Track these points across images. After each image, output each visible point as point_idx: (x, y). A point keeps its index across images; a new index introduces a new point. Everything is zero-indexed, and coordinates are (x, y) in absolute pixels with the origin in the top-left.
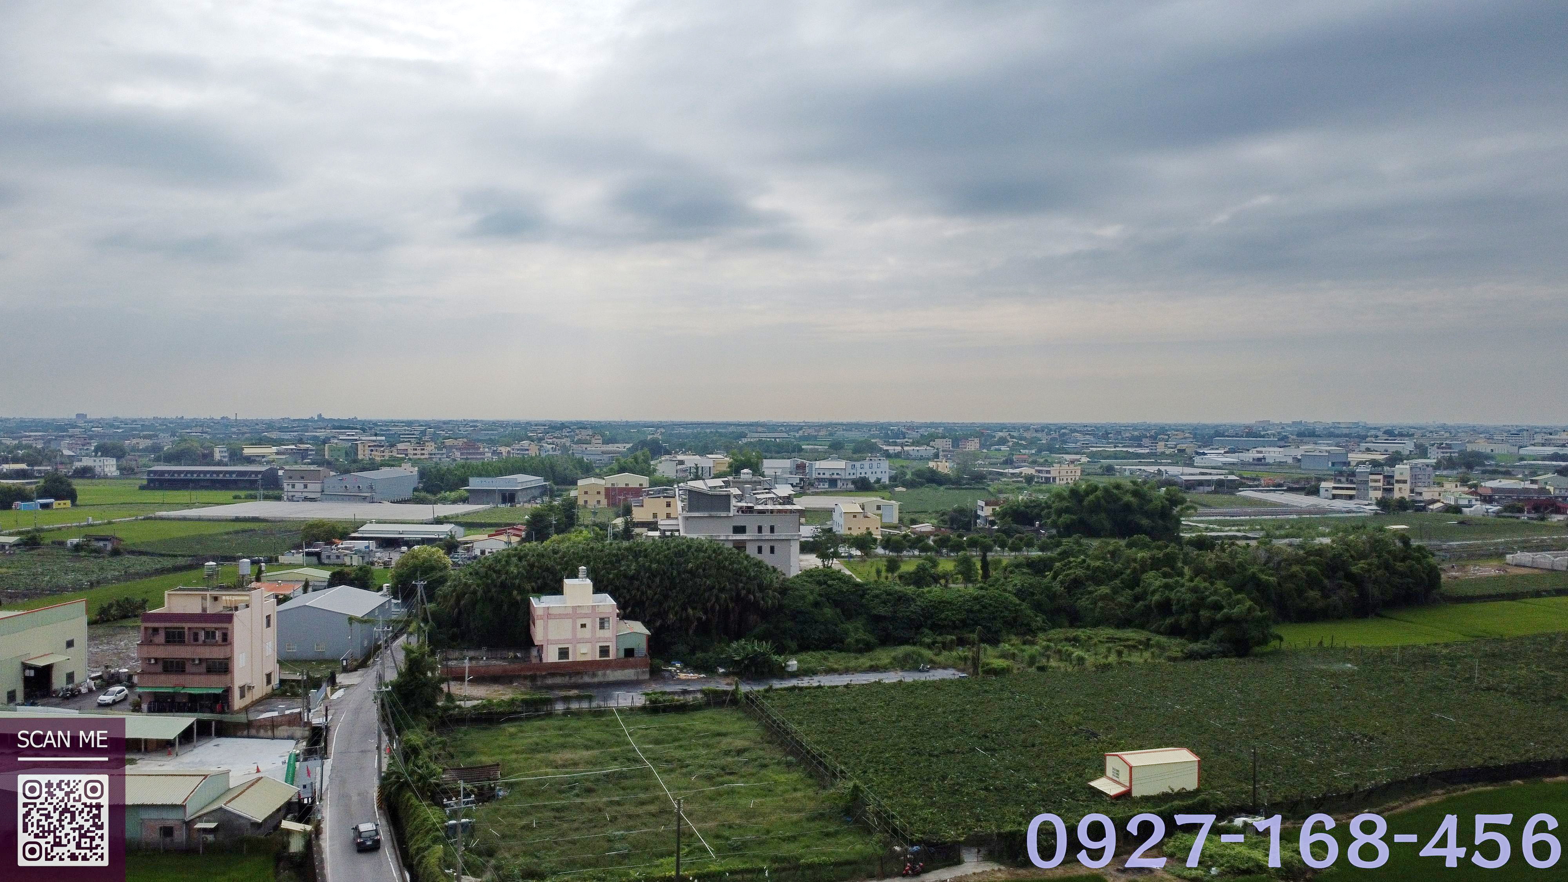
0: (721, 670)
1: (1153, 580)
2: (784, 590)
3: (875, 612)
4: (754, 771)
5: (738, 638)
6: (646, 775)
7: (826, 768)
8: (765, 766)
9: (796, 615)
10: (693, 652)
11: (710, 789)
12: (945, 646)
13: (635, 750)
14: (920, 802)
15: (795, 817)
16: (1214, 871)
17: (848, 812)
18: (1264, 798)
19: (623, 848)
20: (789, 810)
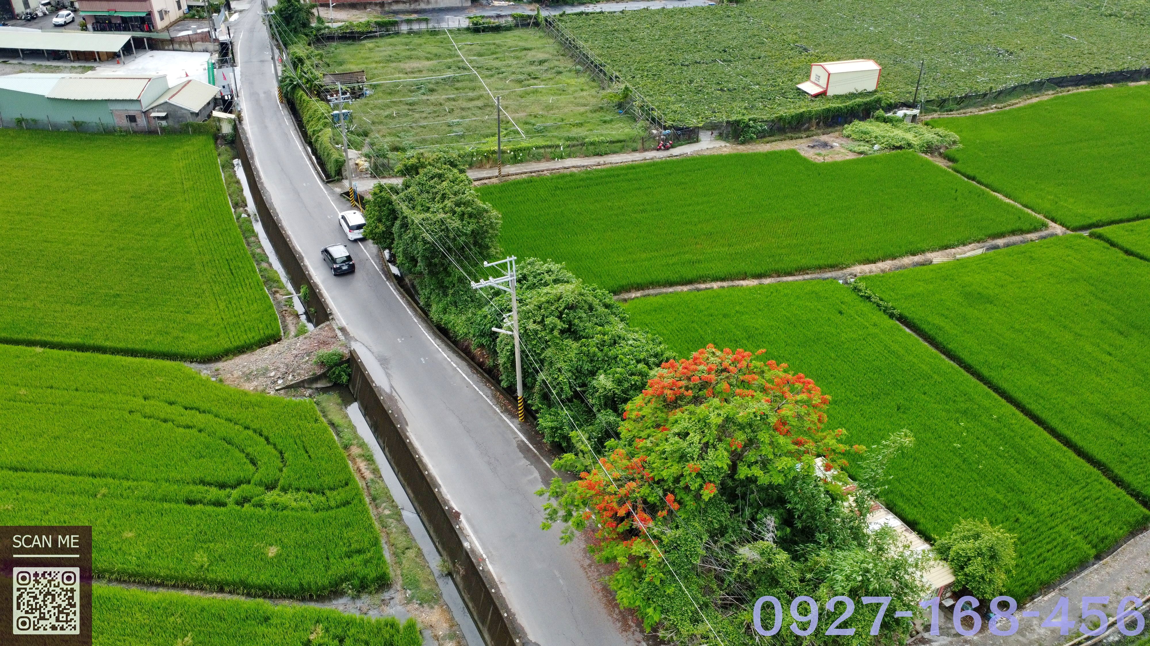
4: (552, 76)
6: (473, 79)
7: (605, 74)
8: (560, 73)
11: (519, 90)
13: (463, 61)
14: (673, 99)
15: (582, 109)
16: (876, 147)
17: (620, 106)
18: (922, 97)
19: (459, 131)
20: (578, 105)
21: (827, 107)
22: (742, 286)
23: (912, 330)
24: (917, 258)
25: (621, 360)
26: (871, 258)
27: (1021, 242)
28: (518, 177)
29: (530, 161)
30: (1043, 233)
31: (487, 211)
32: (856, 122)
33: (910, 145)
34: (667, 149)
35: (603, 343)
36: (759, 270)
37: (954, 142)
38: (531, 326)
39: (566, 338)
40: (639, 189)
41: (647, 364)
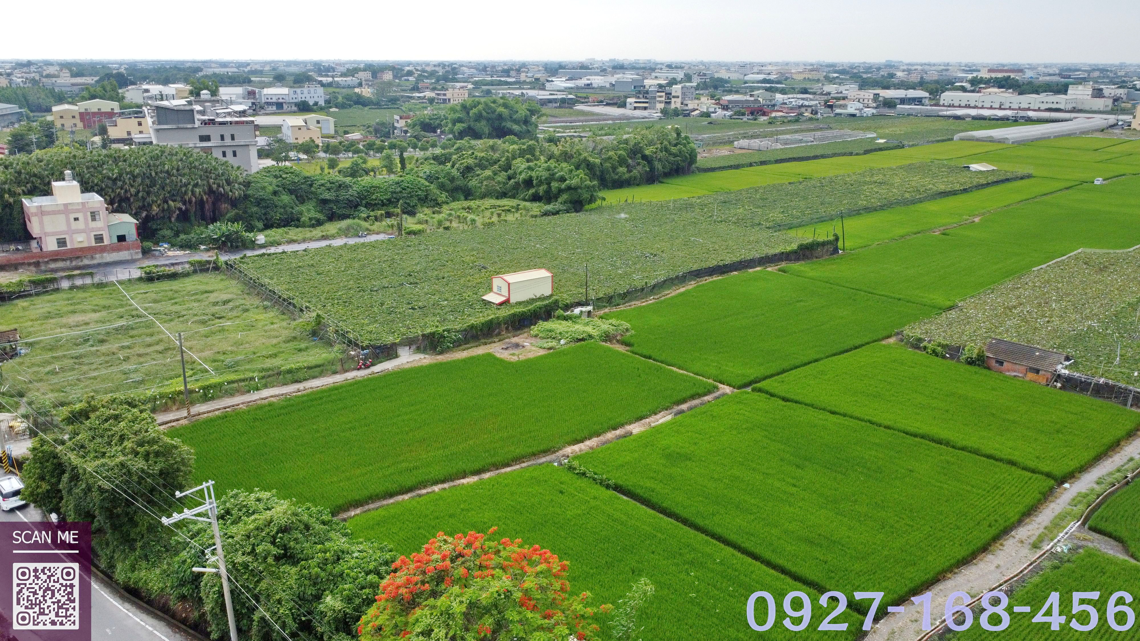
0: (202, 247)
1: (520, 164)
2: (247, 184)
3: (322, 197)
4: (238, 314)
5: (214, 220)
6: (150, 325)
7: (295, 306)
8: (247, 310)
9: (259, 202)
10: (177, 234)
11: (203, 329)
12: (376, 219)
13: (137, 309)
14: (366, 321)
15: (275, 341)
16: (562, 342)
17: (314, 333)
18: (592, 296)
19: (137, 377)
20: (269, 337)
21: (513, 312)
22: (463, 484)
23: (628, 497)
24: (619, 432)
25: (348, 575)
26: (579, 438)
27: (701, 404)
28: (210, 414)
29: (222, 397)
30: (717, 394)
31: (176, 447)
32: (541, 322)
33: (590, 336)
34: (367, 367)
35: (325, 562)
36: (477, 466)
37: (627, 330)
38: (240, 559)
39: (283, 565)
40: (345, 408)
41: (378, 574)
